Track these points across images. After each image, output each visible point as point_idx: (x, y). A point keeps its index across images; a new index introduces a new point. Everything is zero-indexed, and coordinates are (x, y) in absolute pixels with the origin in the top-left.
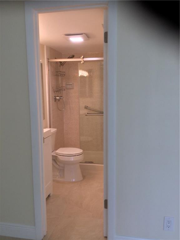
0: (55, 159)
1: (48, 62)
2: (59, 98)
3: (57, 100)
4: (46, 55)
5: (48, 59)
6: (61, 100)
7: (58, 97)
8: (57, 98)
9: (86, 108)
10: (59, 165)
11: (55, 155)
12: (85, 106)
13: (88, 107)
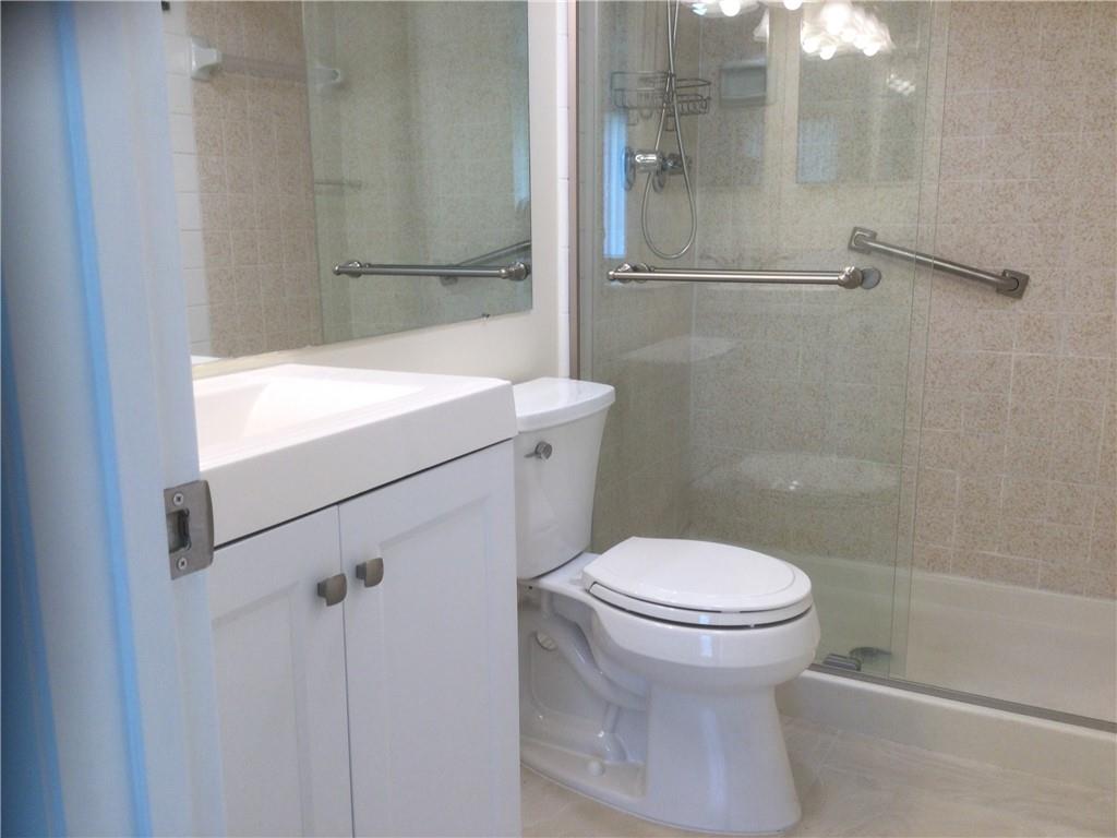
9: (861, 242)
11: (577, 592)
12: (855, 229)
13: (874, 236)
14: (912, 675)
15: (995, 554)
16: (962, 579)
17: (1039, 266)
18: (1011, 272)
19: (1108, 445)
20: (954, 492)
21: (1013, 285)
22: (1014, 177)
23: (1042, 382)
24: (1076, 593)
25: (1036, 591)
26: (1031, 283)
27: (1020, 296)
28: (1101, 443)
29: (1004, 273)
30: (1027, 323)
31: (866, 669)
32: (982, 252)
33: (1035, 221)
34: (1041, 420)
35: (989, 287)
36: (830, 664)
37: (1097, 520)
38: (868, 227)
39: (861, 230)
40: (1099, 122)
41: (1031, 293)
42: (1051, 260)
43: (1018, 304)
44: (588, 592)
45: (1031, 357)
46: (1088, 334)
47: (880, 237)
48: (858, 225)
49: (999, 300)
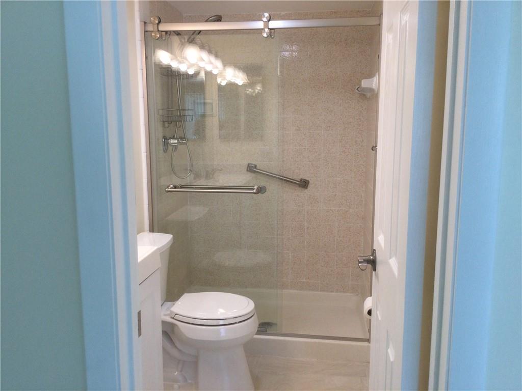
0: (169, 332)
1: (146, 31)
2: (176, 141)
3: (170, 148)
4: (140, 11)
5: (145, 23)
6: (180, 147)
7: (174, 138)
8: (172, 141)
9: (251, 169)
10: (180, 350)
11: (168, 319)
12: (249, 164)
13: (256, 166)
14: (284, 331)
15: (304, 280)
16: (294, 291)
17: (312, 177)
18: (303, 179)
19: (338, 238)
20: (289, 259)
21: (304, 184)
22: (302, 146)
23: (315, 218)
24: (332, 292)
25: (319, 293)
26: (310, 183)
27: (307, 188)
28: (336, 238)
29: (301, 181)
30: (310, 197)
31: (269, 331)
32: (293, 172)
33: (310, 162)
34: (317, 231)
35: (296, 185)
36: (259, 332)
37: (337, 265)
38: (254, 163)
39: (251, 164)
40: (328, 128)
41: (310, 186)
42: (316, 175)
43: (306, 190)
44: (173, 318)
45: (312, 209)
46: (329, 200)
47: (258, 167)
48: (250, 162)
49: (301, 189)
